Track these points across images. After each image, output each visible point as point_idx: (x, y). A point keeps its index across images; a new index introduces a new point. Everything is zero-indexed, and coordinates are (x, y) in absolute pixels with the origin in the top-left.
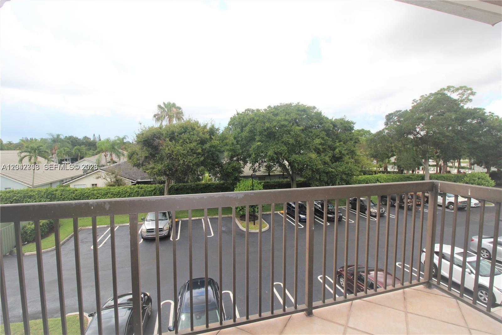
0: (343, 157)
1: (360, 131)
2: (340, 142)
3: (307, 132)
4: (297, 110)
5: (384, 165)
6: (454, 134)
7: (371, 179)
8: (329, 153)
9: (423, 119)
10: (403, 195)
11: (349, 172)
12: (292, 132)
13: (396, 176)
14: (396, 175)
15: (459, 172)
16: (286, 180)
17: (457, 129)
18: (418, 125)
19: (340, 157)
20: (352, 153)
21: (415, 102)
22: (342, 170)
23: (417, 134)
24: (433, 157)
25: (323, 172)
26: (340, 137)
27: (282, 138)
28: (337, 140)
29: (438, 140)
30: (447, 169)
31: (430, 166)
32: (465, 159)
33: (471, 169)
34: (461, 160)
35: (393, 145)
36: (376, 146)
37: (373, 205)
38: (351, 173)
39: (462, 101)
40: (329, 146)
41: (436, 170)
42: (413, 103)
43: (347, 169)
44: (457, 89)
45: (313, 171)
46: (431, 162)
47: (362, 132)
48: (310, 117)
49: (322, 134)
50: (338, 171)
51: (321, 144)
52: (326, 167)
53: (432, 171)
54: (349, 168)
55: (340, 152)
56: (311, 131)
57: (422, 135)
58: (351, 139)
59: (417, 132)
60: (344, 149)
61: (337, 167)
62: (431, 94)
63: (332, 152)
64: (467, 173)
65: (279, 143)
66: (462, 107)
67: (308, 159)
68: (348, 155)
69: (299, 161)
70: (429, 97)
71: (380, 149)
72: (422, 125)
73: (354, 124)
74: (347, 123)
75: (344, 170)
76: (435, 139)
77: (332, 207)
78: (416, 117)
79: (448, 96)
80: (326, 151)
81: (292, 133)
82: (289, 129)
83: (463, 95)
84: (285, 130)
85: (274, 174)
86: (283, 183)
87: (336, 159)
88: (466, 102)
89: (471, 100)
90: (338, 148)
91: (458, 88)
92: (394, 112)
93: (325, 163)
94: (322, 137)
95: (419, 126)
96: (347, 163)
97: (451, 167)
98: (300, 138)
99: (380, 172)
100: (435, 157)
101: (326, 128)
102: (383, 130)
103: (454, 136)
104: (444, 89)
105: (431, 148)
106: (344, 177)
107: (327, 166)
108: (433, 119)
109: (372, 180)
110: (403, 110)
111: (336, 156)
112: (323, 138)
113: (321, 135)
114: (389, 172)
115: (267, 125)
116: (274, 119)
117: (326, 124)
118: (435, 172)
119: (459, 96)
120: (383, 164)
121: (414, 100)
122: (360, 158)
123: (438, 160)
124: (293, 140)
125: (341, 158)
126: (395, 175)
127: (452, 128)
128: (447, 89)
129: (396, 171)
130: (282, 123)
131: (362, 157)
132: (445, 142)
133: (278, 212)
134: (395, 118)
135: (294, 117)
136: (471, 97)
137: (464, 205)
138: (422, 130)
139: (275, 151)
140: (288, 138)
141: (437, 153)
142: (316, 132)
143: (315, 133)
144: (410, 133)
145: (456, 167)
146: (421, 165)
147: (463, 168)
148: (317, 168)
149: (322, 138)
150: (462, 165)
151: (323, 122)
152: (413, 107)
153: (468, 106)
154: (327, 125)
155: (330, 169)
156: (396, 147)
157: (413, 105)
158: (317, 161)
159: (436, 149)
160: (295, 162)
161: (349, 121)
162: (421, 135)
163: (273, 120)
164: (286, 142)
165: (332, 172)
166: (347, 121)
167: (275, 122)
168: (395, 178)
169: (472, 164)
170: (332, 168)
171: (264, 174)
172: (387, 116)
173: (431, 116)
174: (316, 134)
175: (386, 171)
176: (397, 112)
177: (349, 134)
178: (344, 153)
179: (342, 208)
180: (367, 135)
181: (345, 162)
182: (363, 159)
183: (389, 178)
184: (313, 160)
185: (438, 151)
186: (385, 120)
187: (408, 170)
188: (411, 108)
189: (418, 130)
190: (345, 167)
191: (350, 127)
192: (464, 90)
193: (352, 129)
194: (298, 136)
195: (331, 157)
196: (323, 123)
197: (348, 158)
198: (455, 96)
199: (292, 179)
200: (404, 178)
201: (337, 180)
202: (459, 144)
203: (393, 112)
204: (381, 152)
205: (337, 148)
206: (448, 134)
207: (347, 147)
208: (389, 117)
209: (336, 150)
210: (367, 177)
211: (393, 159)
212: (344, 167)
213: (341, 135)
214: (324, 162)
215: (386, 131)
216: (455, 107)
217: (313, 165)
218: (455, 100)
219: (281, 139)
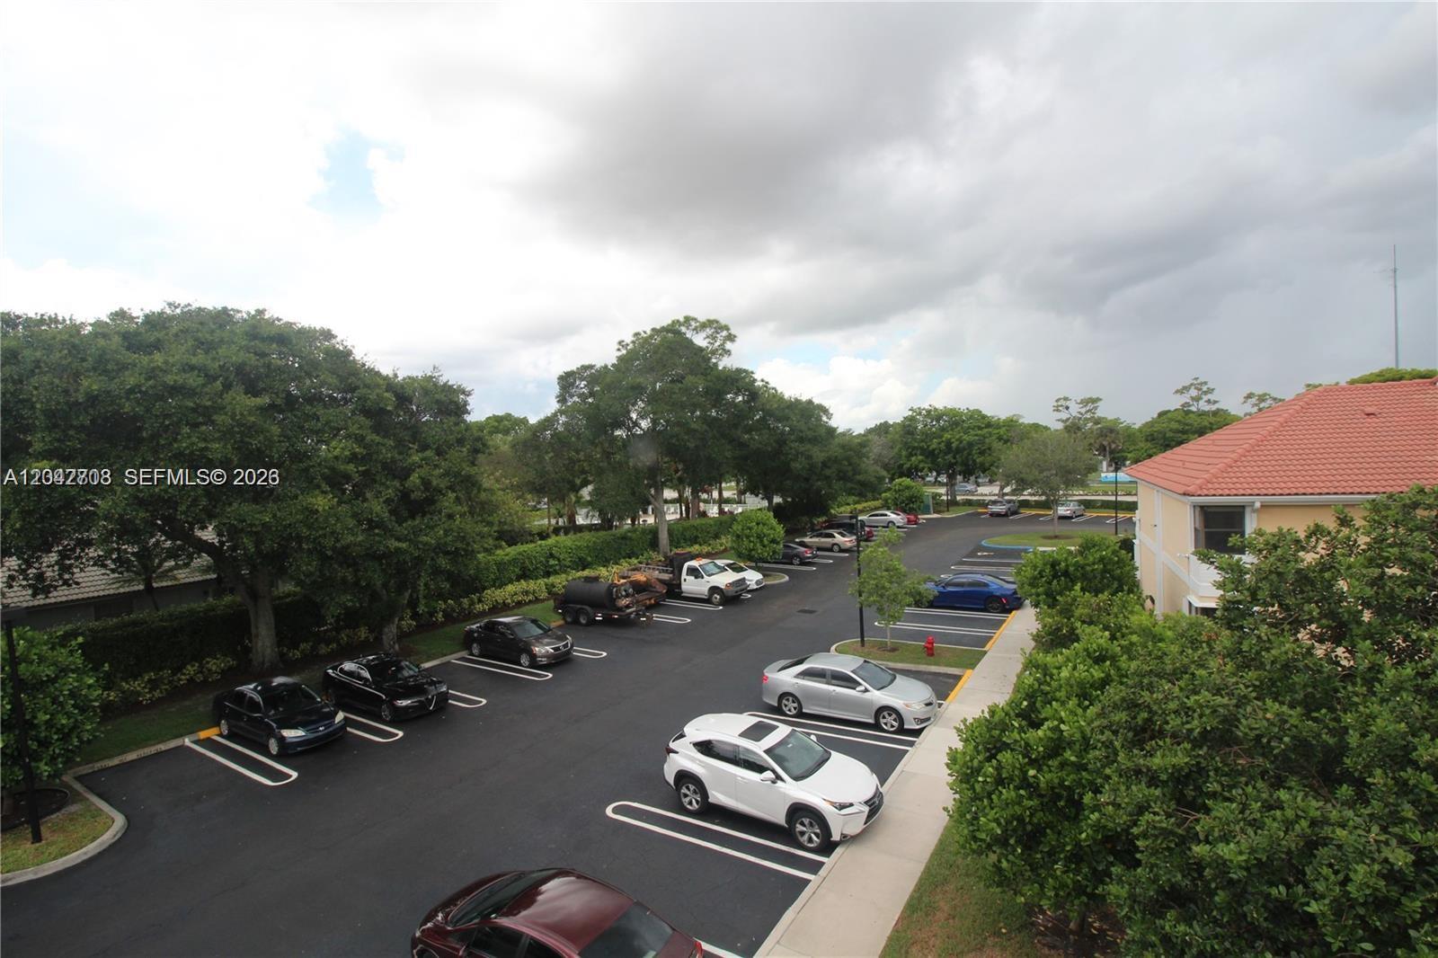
0: (436, 498)
1: (502, 421)
2: (424, 447)
3: (295, 416)
4: (246, 333)
5: (566, 508)
6: (705, 427)
7: (534, 553)
8: (388, 488)
9: (642, 388)
10: (615, 590)
11: (459, 545)
12: (223, 417)
13: (597, 538)
14: (596, 535)
15: (721, 511)
16: (228, 599)
17: (709, 416)
18: (634, 405)
19: (426, 499)
20: (468, 484)
21: (623, 346)
22: (433, 542)
23: (633, 427)
24: (671, 481)
25: (367, 555)
26: (424, 435)
27: (175, 440)
28: (414, 444)
29: (678, 440)
30: (699, 507)
31: (666, 502)
32: (730, 481)
33: (739, 502)
34: (723, 485)
35: (582, 456)
36: (541, 460)
37: (541, 632)
38: (464, 550)
39: (714, 352)
40: (385, 466)
41: (679, 511)
42: (619, 350)
43: (450, 538)
44: (704, 326)
45: (324, 559)
46: (669, 494)
47: (506, 422)
48: (307, 364)
49: (356, 426)
50: (421, 546)
51: (354, 458)
52: (377, 538)
53: (672, 514)
54: (459, 533)
55: (426, 483)
56: (315, 414)
57: (643, 430)
58: (460, 442)
59: (633, 423)
60: (437, 472)
61: (417, 532)
62: (653, 330)
63: (398, 485)
64: (736, 512)
65: (159, 458)
66: (716, 365)
67: (300, 517)
68: (454, 491)
69: (259, 528)
70: (651, 337)
71: (551, 469)
72: (643, 405)
73: (469, 394)
74: (443, 391)
75: (442, 541)
76: (672, 437)
77: (411, 669)
78: (627, 383)
79: (687, 338)
80: (374, 481)
81: (219, 418)
82: (209, 403)
83: (714, 338)
84: (186, 407)
85: (176, 583)
86: (212, 614)
87: (414, 506)
88: (720, 355)
89: (729, 351)
90: (417, 470)
91: (704, 323)
92: (578, 368)
93: (373, 524)
94: (356, 435)
95: (636, 408)
96: (450, 517)
97: (706, 502)
98: (261, 438)
99: (557, 531)
100: (675, 482)
101: (369, 403)
102: (555, 415)
103: (706, 431)
104: (678, 321)
105: (666, 459)
106: (443, 562)
107: (377, 535)
108: (662, 390)
109: (535, 557)
110: (598, 366)
111: (413, 496)
112: (360, 439)
113: (354, 429)
114: (580, 529)
115: (89, 387)
116: (130, 361)
117: (369, 392)
118: (678, 516)
119: (708, 340)
120: (564, 507)
121: (620, 343)
122: (494, 498)
123: (681, 487)
124: (229, 446)
125: (431, 501)
126: (593, 537)
127: (701, 414)
128: (685, 322)
129: (596, 522)
130: (170, 379)
131: (501, 493)
132: (691, 445)
133: (187, 741)
134: (582, 386)
135: (234, 358)
136: (728, 345)
137: (739, 588)
138: (642, 418)
139: (141, 495)
140: (205, 440)
141: (677, 471)
142: (331, 418)
143: (328, 423)
144: (619, 425)
145: (714, 502)
146: (649, 503)
147: (728, 501)
148: (338, 545)
149: (356, 439)
150: (726, 494)
151: (359, 383)
152: (620, 359)
153: (724, 363)
154: (374, 393)
155: (394, 544)
156: (589, 458)
157: (619, 354)
158: (338, 519)
159: (675, 463)
160: (242, 530)
161: (450, 383)
162: (641, 428)
163: (123, 367)
164: (192, 453)
165: (398, 550)
166: (445, 384)
167: (131, 375)
168: (594, 542)
169: (741, 493)
170: (399, 539)
171: (122, 590)
172: (561, 378)
173: (658, 384)
174: (332, 424)
175: (572, 528)
176: (585, 368)
177: (451, 423)
178: (438, 484)
179: (449, 662)
180: (521, 430)
181: (443, 514)
182: (505, 498)
183: (579, 544)
184: (321, 519)
185: (680, 467)
186: (556, 390)
187: (621, 519)
188: (615, 361)
189: (634, 416)
190: (445, 531)
191: (456, 404)
192: (715, 328)
193: (461, 409)
194: (251, 430)
195: (393, 501)
196: (357, 388)
197: (452, 501)
198: (700, 340)
199: (254, 595)
200: (613, 540)
201: (420, 576)
202: (716, 449)
203: (574, 368)
204: (553, 476)
205: (414, 471)
206: (694, 426)
207: (450, 464)
208: (567, 381)
209: (411, 478)
210: (521, 550)
211: (586, 493)
212: (442, 532)
213: (426, 429)
214: (370, 521)
215: (563, 419)
216: (703, 365)
217: (324, 536)
218: (701, 349)
219: (171, 444)
